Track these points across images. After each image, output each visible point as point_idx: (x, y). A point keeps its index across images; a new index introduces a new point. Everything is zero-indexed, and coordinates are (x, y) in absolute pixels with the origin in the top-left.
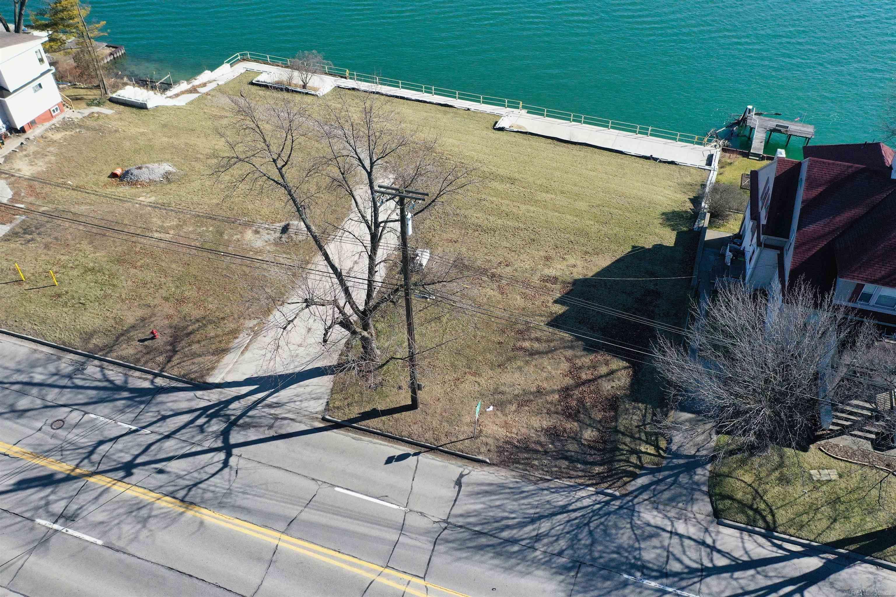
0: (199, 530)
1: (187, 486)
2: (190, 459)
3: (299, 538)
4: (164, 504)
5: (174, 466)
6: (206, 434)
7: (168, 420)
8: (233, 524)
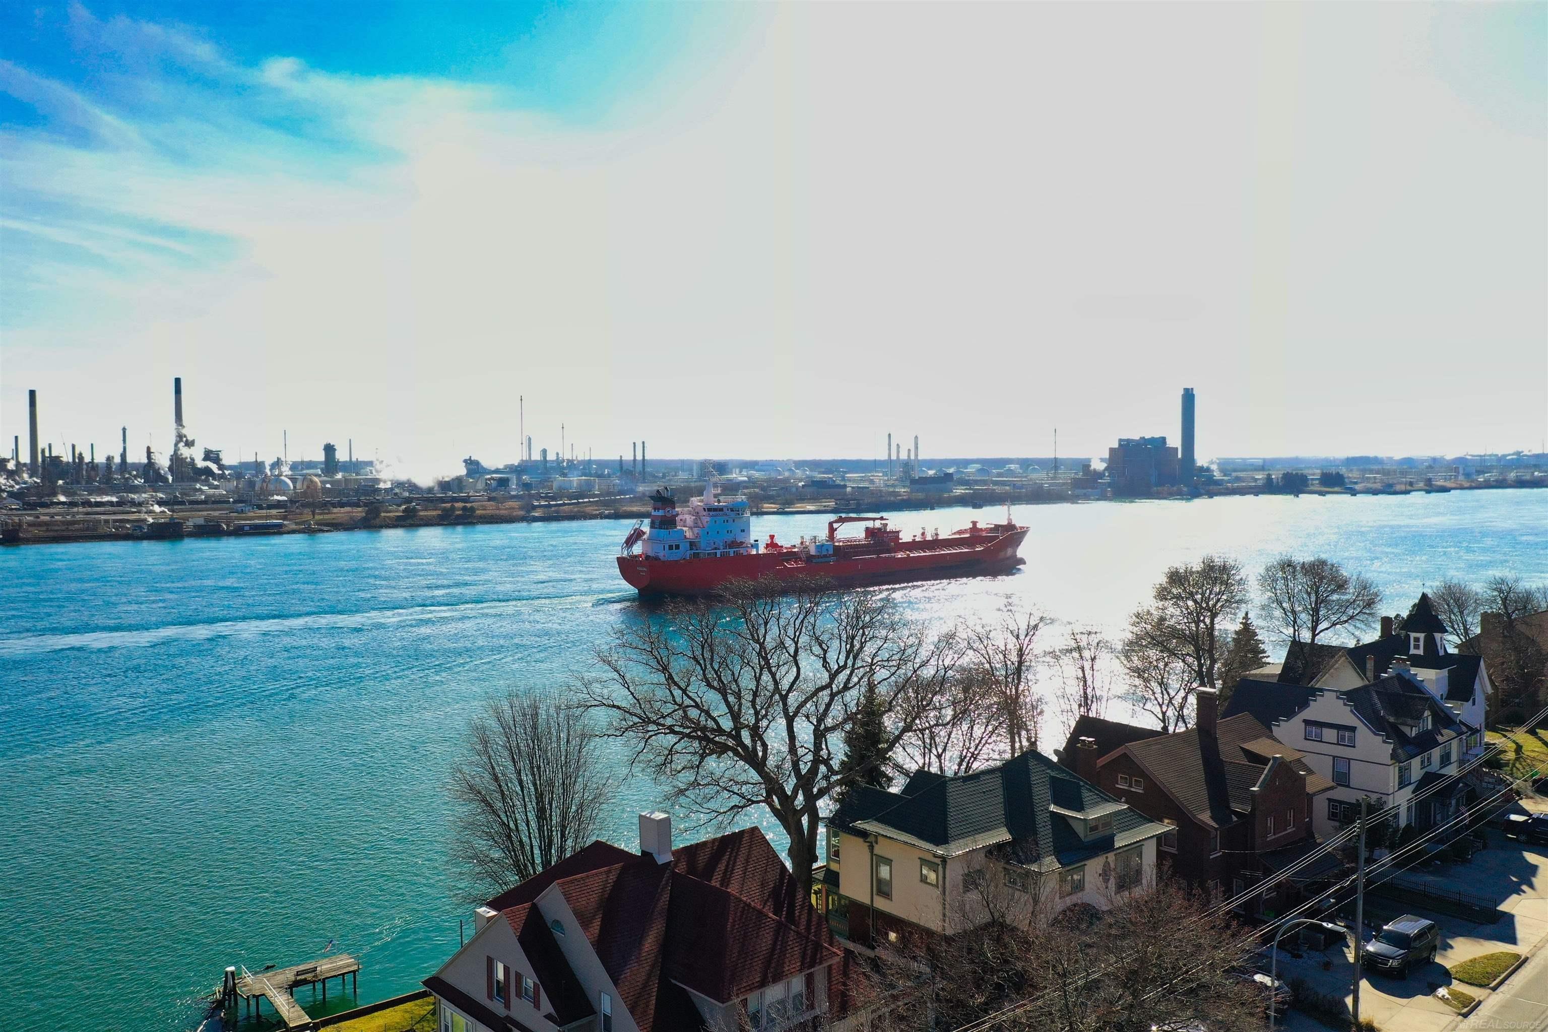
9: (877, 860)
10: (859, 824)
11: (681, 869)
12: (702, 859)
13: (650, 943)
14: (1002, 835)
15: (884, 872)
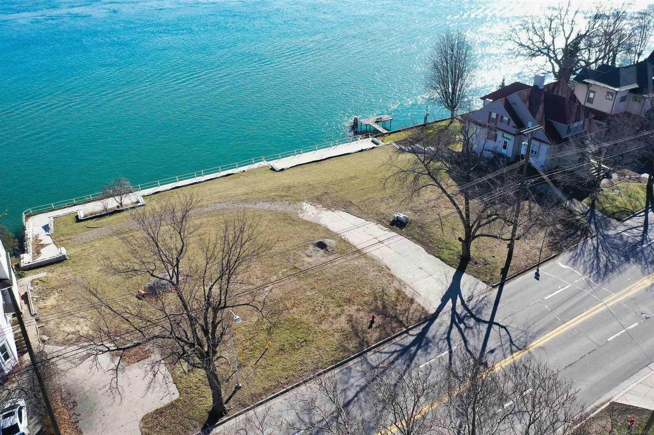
0: (545, 350)
1: (510, 345)
2: (490, 338)
3: (571, 319)
4: (518, 357)
5: (491, 345)
6: (474, 327)
7: (451, 337)
8: (548, 337)
9: (589, 91)
10: (586, 80)
11: (546, 90)
12: (551, 88)
13: (541, 109)
14: (636, 86)
15: (592, 95)
